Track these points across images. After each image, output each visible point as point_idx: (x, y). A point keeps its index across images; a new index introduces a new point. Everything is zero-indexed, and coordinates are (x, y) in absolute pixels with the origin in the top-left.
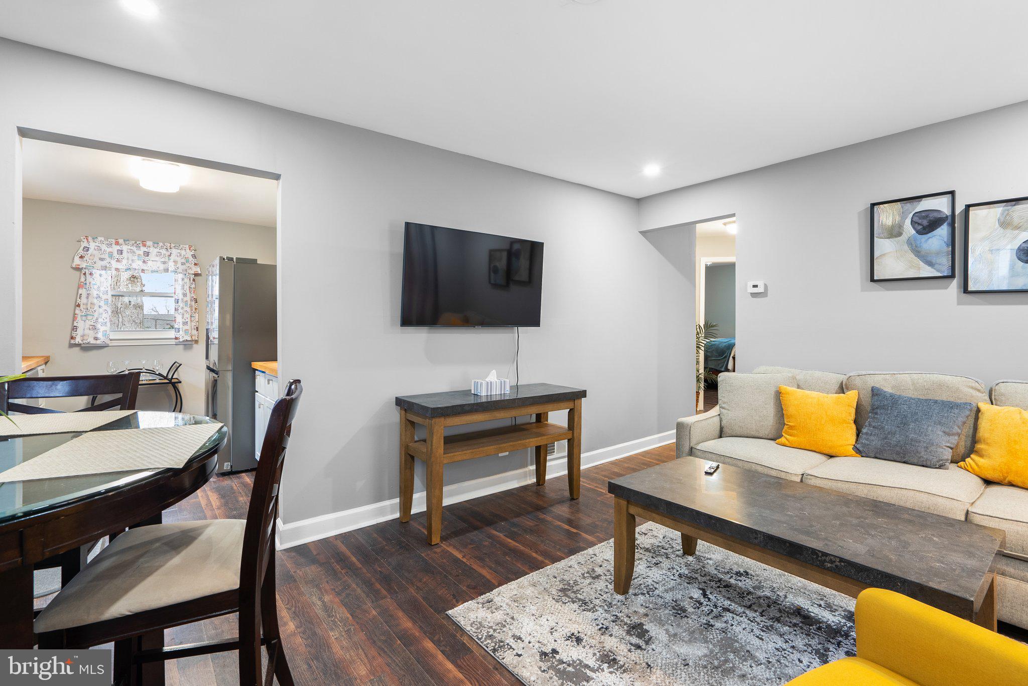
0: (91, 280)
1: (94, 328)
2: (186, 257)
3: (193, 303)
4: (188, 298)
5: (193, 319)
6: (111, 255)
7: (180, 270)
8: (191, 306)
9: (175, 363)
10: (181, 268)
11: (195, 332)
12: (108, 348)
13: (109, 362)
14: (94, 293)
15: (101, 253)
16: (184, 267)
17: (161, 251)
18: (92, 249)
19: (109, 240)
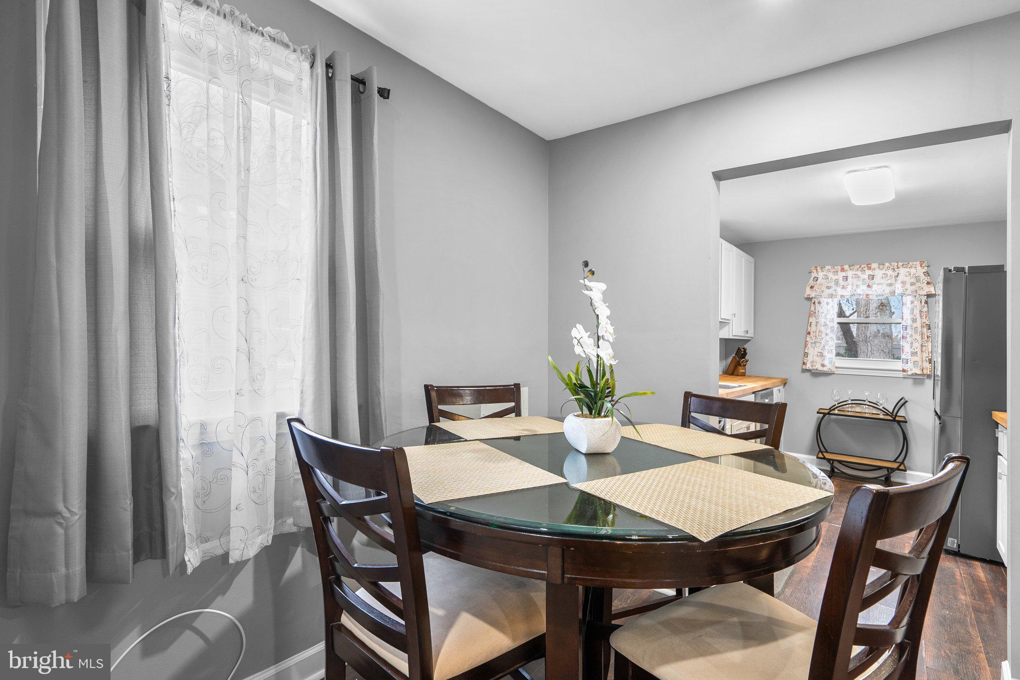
0: (820, 308)
1: (821, 355)
2: (917, 275)
3: (925, 330)
4: (918, 324)
5: (924, 349)
6: (837, 283)
7: (909, 292)
8: (922, 334)
9: (902, 399)
10: (910, 289)
11: (926, 365)
12: (833, 375)
13: (833, 390)
14: (822, 320)
15: (828, 282)
16: (914, 288)
17: (887, 272)
18: (821, 278)
19: (836, 268)
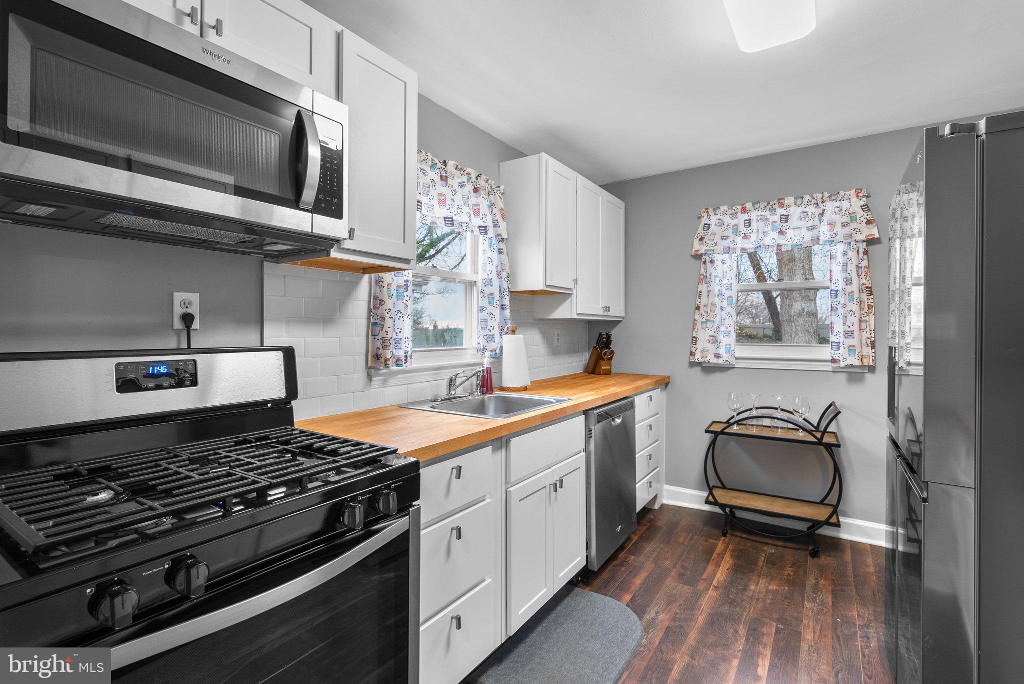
0: (712, 270)
1: (714, 340)
2: (851, 211)
3: (864, 296)
4: (854, 287)
5: (864, 325)
6: (736, 229)
7: (839, 237)
8: (860, 302)
9: (831, 405)
10: (841, 232)
11: (868, 351)
12: (732, 370)
13: (730, 394)
14: (716, 288)
15: (723, 229)
16: (847, 230)
17: (807, 209)
18: (714, 224)
19: (734, 208)
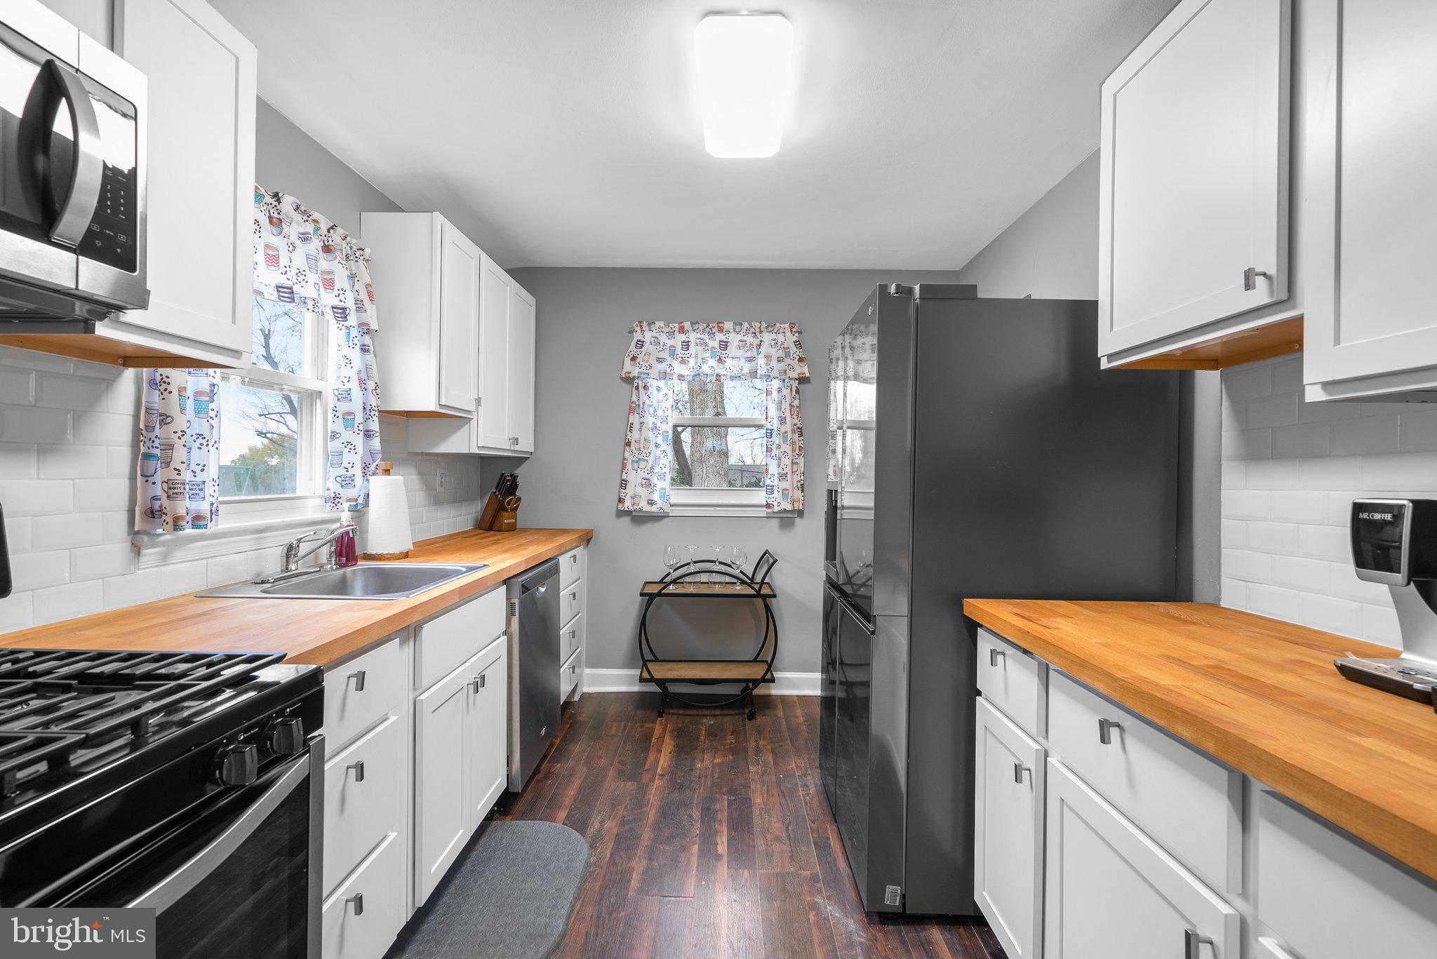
0: (646, 398)
1: (648, 484)
2: (785, 346)
3: (796, 437)
4: (788, 427)
5: (795, 468)
6: (673, 353)
7: (775, 373)
8: (793, 443)
9: (766, 553)
10: (778, 367)
11: (798, 494)
12: (667, 520)
13: (667, 546)
14: (650, 420)
15: (659, 349)
16: (782, 366)
17: (745, 338)
18: (648, 342)
19: (671, 325)
